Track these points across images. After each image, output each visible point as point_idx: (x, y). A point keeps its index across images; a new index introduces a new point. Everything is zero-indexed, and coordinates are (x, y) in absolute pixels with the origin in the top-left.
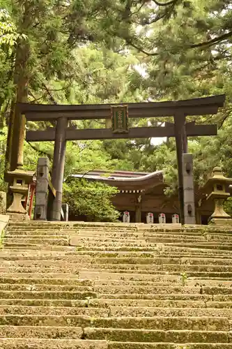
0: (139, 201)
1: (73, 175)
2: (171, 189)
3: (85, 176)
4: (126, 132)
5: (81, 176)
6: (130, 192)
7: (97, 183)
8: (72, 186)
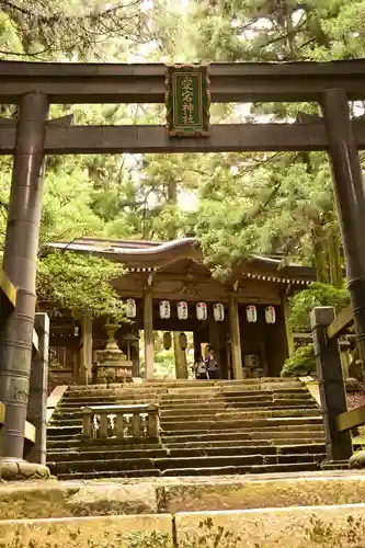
0: (150, 283)
1: (50, 244)
2: (223, 268)
3: (70, 247)
4: (204, 133)
5: (63, 246)
6: (138, 270)
7: (91, 258)
8: (49, 262)
